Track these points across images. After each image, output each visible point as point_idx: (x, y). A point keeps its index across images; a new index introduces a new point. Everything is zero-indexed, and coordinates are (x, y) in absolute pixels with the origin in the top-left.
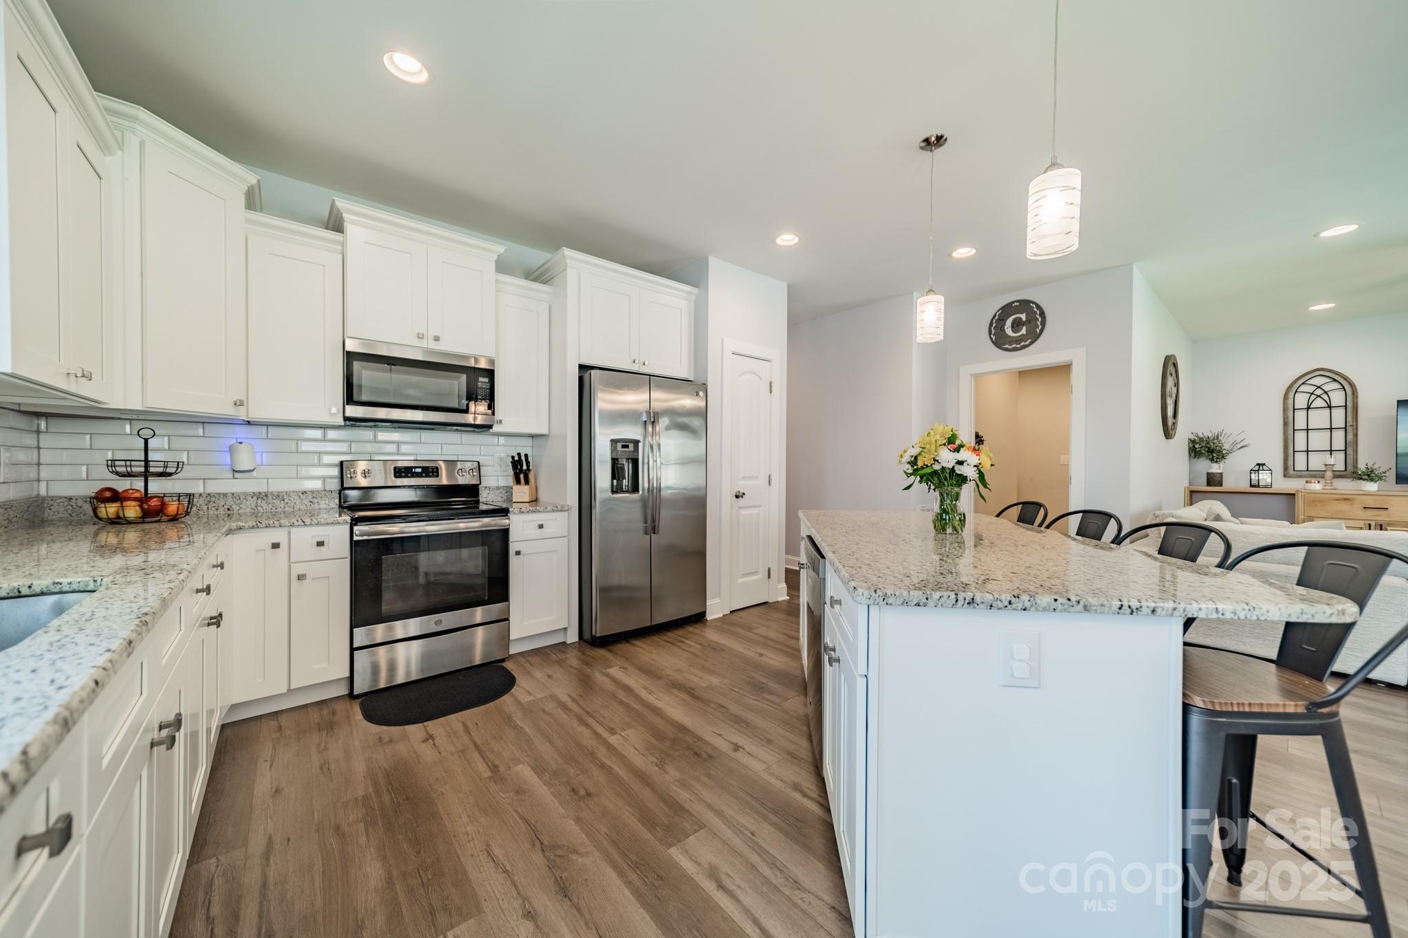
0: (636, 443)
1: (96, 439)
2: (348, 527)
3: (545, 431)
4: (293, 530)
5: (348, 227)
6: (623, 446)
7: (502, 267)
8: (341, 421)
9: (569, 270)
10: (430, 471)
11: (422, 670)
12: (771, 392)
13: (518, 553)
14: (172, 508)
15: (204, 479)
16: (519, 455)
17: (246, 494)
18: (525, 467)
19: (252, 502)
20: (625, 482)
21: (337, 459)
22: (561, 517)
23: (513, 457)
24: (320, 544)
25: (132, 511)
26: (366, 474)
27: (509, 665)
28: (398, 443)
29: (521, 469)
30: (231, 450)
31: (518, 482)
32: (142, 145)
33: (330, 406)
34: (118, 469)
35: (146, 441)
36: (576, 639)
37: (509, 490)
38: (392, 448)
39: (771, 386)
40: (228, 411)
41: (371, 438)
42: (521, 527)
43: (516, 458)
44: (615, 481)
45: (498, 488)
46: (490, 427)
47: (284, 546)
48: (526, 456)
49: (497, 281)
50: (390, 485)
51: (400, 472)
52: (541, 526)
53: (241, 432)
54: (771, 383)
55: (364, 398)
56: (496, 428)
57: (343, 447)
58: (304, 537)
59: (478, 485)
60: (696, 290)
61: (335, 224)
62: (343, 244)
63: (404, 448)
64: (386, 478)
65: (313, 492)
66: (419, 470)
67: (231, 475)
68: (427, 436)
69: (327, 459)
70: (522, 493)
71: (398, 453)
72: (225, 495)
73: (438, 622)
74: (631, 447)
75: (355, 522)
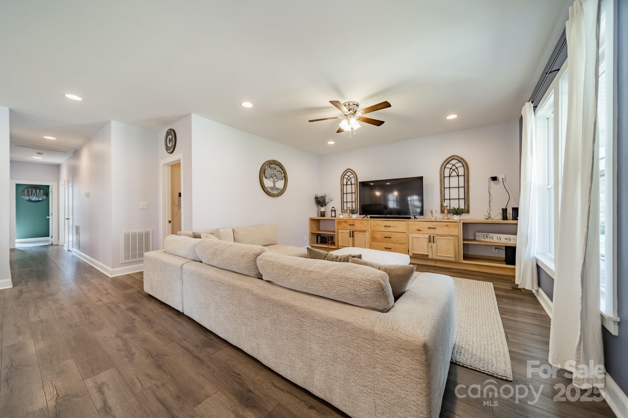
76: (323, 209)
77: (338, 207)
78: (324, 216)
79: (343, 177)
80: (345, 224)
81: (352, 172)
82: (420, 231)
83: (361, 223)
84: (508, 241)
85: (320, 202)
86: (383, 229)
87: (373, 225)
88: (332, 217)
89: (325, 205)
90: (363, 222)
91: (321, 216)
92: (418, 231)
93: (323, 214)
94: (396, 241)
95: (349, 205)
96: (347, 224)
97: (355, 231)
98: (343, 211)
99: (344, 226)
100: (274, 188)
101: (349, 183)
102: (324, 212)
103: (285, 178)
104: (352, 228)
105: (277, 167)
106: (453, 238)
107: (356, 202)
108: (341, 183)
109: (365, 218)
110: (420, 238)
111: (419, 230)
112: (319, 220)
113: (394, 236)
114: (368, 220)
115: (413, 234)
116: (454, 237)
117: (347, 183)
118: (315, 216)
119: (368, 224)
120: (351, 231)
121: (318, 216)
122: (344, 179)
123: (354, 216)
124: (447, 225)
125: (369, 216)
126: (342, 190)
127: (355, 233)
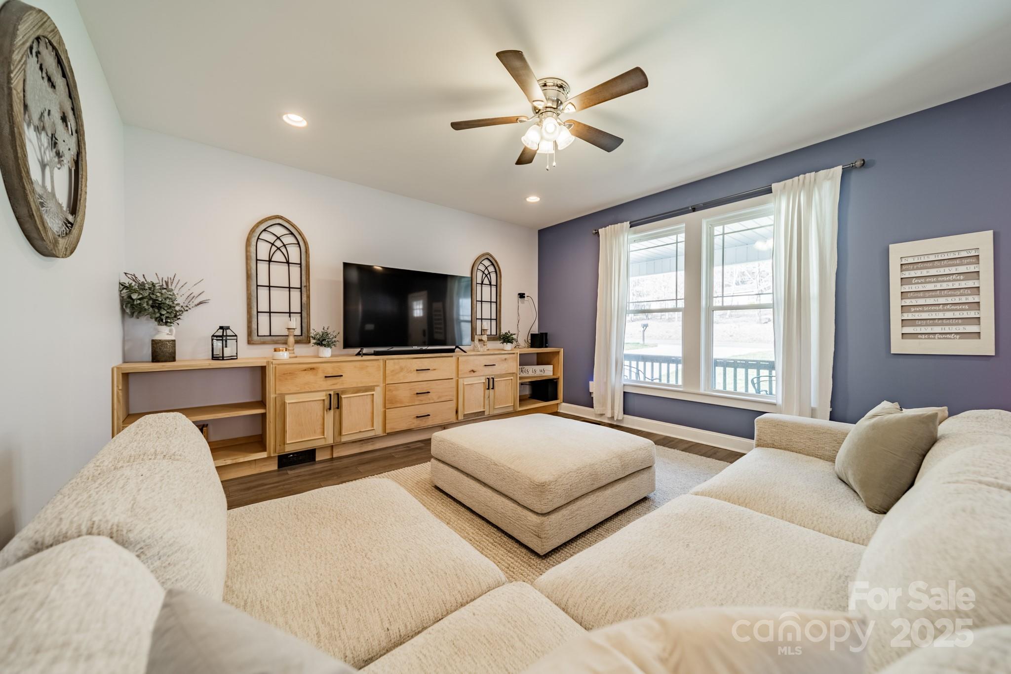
76: (161, 333)
77: (235, 326)
78: (171, 358)
79: (254, 237)
80: (309, 377)
81: (291, 229)
82: (475, 373)
83: (362, 368)
84: (542, 373)
86: (414, 377)
87: (393, 371)
88: (215, 358)
90: (367, 366)
91: (155, 361)
92: (472, 373)
93: (164, 350)
94: (438, 398)
96: (316, 374)
97: (344, 392)
98: (257, 338)
102: (172, 343)
104: (336, 384)
106: (512, 378)
107: (304, 314)
110: (474, 385)
111: (474, 371)
112: (140, 372)
113: (433, 387)
114: (378, 359)
115: (465, 379)
116: (513, 376)
117: (270, 259)
120: (333, 393)
122: (260, 244)
124: (506, 359)
127: (343, 396)
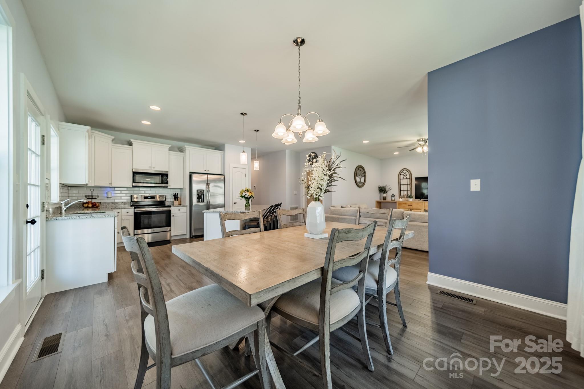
0: (204, 190)
1: (80, 191)
2: (133, 209)
3: (182, 188)
4: (122, 209)
5: (133, 144)
6: (200, 191)
7: (171, 149)
8: (131, 187)
9: (187, 150)
10: (153, 197)
11: (152, 240)
12: (246, 176)
13: (173, 216)
14: (97, 205)
15: (101, 199)
16: (176, 193)
17: (110, 203)
18: (177, 196)
19: (111, 204)
20: (201, 200)
21: (130, 195)
22: (185, 208)
23: (174, 194)
24: (128, 212)
25: (90, 205)
26: (137, 198)
27: (171, 241)
28: (145, 191)
29: (176, 197)
30: (107, 193)
31: (175, 200)
32: (95, 137)
33: (129, 183)
34: (87, 197)
35: (92, 191)
36: (189, 237)
37: (173, 202)
38: (143, 192)
39: (246, 175)
40: (108, 185)
41: (138, 190)
42: (174, 210)
43: (175, 194)
44: (198, 200)
45: (171, 202)
46: (168, 187)
47: (120, 213)
48: (177, 194)
49: (169, 153)
50: (143, 200)
51: (146, 198)
52: (179, 210)
53: (109, 189)
54: (246, 174)
55: (137, 181)
56: (169, 187)
57: (132, 192)
58: (124, 211)
59: (165, 201)
60: (223, 152)
61: (130, 144)
62: (132, 148)
63: (146, 192)
64: (142, 199)
65: (124, 202)
66: (150, 197)
67: (106, 198)
68: (152, 189)
69: (127, 195)
70: (176, 203)
71: (145, 193)
72: (105, 203)
73: (153, 230)
74: (202, 191)
75: (135, 208)
76: (384, 195)
77: (396, 194)
78: (385, 200)
79: (400, 174)
81: (408, 171)
83: (417, 204)
85: (382, 190)
87: (427, 205)
88: (392, 200)
89: (386, 192)
90: (419, 204)
91: (383, 200)
93: (385, 198)
95: (405, 192)
96: (406, 204)
97: (413, 209)
98: (400, 196)
99: (404, 206)
100: (360, 182)
101: (405, 178)
102: (386, 197)
103: (365, 176)
104: (410, 207)
105: (362, 169)
107: (411, 190)
108: (399, 178)
109: (420, 201)
112: (381, 202)
114: (422, 202)
117: (403, 178)
118: (378, 200)
119: (423, 204)
120: (410, 209)
121: (380, 200)
122: (401, 175)
123: (411, 200)
125: (422, 200)
126: (399, 183)
